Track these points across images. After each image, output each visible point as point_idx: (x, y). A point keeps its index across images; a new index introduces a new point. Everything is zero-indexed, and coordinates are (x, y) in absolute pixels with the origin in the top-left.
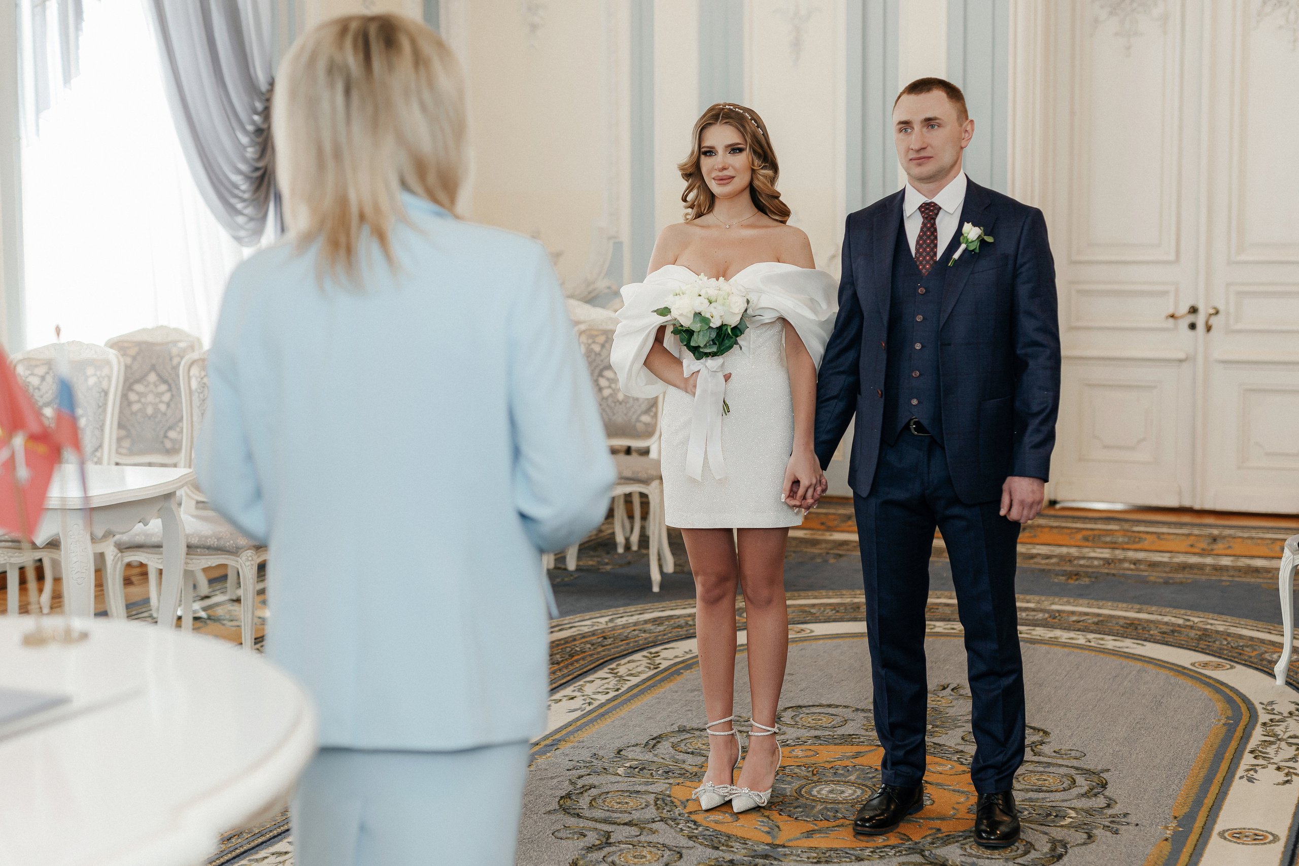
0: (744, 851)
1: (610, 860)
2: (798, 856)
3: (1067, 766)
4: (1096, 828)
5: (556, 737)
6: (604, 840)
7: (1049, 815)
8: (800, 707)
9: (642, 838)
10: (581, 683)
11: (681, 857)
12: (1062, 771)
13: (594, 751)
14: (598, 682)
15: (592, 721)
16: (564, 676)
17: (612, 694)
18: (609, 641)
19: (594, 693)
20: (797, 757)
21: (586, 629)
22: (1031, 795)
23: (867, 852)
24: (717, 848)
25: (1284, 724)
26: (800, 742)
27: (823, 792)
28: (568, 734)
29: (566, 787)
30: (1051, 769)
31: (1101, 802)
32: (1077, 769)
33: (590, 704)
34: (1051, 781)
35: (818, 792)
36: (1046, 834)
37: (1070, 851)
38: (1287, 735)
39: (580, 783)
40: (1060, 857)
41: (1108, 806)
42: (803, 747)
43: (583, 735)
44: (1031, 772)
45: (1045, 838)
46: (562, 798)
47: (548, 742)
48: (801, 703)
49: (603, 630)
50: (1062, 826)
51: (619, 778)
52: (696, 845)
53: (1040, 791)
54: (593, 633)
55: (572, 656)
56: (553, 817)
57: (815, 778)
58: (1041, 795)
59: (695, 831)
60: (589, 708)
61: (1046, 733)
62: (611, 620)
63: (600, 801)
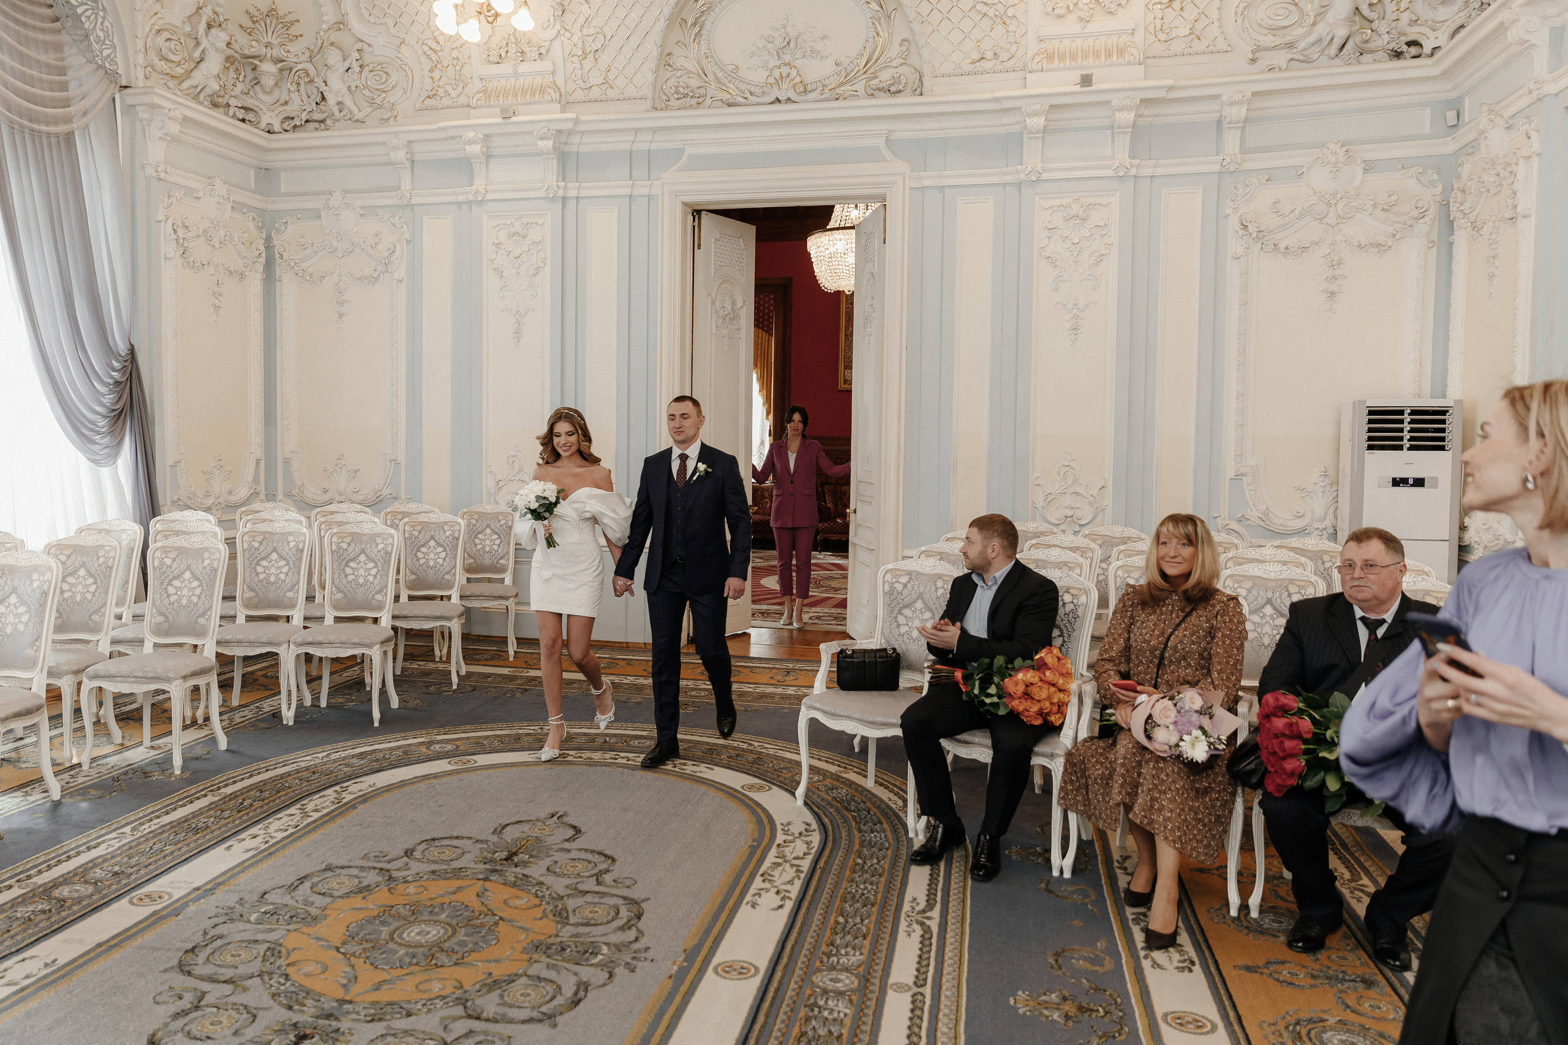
0: (313, 1010)
1: (187, 1029)
2: (358, 1013)
3: (618, 896)
4: (620, 965)
5: (219, 880)
6: (196, 1002)
7: (586, 952)
8: (434, 840)
9: (233, 999)
10: (271, 820)
11: (254, 1021)
12: (612, 901)
13: (242, 895)
14: (286, 819)
15: (261, 860)
16: (261, 813)
17: (291, 831)
18: (316, 775)
19: (276, 831)
20: (408, 895)
21: (303, 765)
22: (581, 930)
23: (419, 1006)
24: (290, 1008)
25: (792, 845)
26: (418, 877)
27: (413, 934)
28: (230, 878)
29: (198, 938)
30: (605, 900)
31: (631, 934)
32: (624, 898)
33: (266, 842)
34: (601, 913)
35: (408, 935)
36: (576, 974)
37: (589, 994)
38: (794, 855)
39: (213, 933)
40: (580, 1000)
41: (637, 939)
42: (418, 884)
43: (243, 878)
44: (589, 903)
45: (573, 980)
46: (186, 952)
47: (209, 887)
48: (436, 836)
49: (316, 766)
50: (592, 965)
51: (248, 926)
52: (275, 1005)
53: (587, 925)
54: (307, 769)
55: (278, 792)
56: (166, 976)
57: (412, 919)
58: (587, 929)
59: (283, 988)
60: (263, 847)
61: (614, 860)
62: (327, 756)
63: (216, 955)
